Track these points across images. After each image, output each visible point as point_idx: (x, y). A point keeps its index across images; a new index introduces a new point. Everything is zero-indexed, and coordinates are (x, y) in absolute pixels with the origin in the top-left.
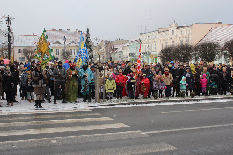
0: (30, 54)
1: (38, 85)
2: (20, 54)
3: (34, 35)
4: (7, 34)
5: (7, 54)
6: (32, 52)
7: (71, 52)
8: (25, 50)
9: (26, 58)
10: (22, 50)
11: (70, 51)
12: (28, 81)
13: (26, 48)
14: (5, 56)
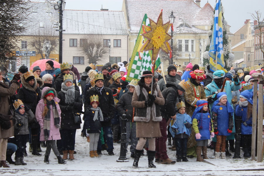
0: (95, 49)
1: (144, 118)
2: (74, 49)
3: (102, 10)
4: (57, 7)
5: (49, 49)
6: (99, 46)
7: (180, 46)
8: (84, 42)
9: (86, 57)
10: (79, 40)
11: (178, 43)
12: (92, 109)
13: (86, 37)
14: (44, 53)
